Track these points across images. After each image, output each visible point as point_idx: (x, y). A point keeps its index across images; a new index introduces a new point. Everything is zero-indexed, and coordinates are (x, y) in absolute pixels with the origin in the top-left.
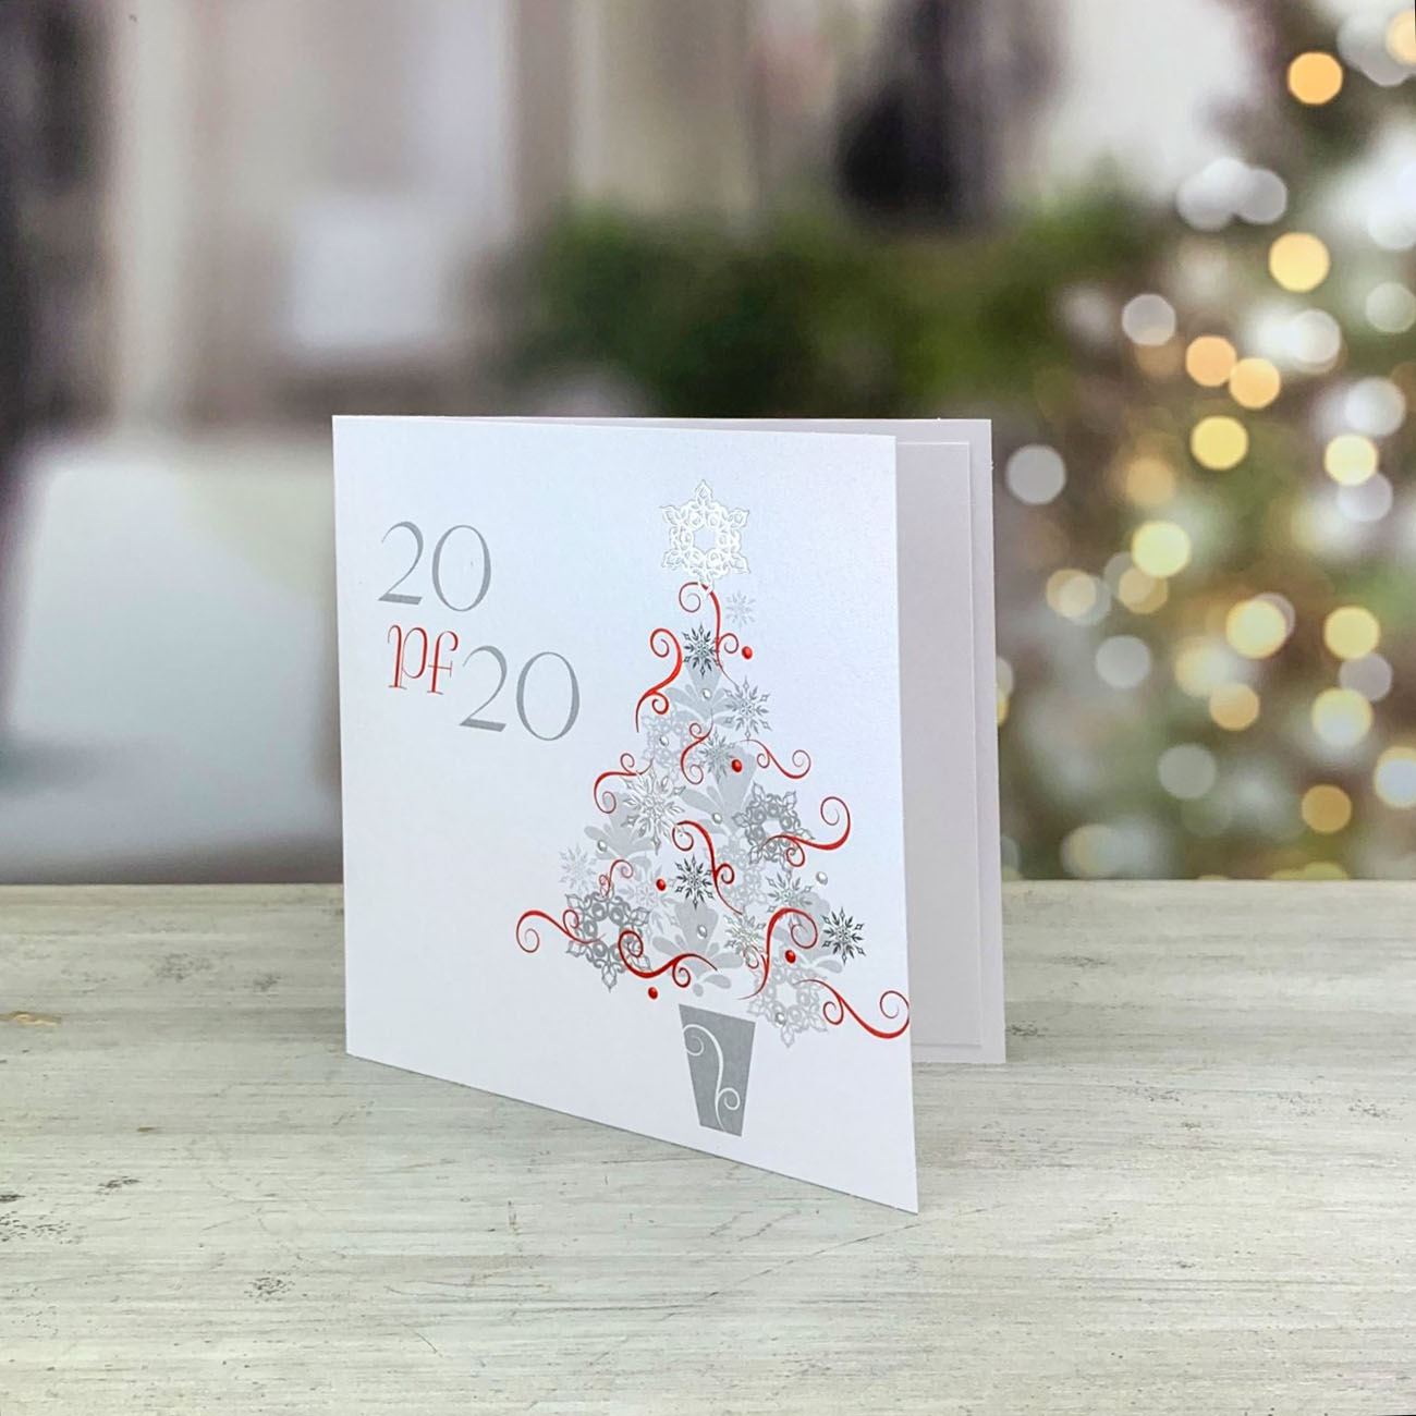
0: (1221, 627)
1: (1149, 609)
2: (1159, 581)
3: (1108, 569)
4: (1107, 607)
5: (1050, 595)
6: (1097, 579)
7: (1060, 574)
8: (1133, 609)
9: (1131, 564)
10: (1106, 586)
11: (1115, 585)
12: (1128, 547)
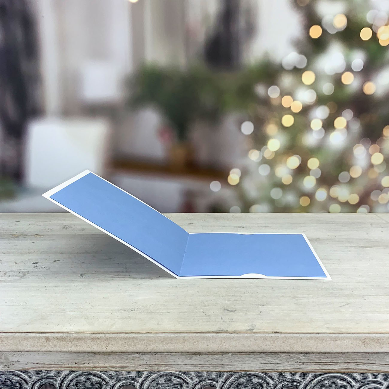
0: (286, 162)
1: (270, 158)
2: (273, 152)
3: (262, 150)
4: (261, 158)
5: (249, 155)
6: (260, 152)
7: (252, 150)
8: (267, 158)
9: (267, 148)
10: (262, 154)
11: (263, 152)
12: (267, 145)
